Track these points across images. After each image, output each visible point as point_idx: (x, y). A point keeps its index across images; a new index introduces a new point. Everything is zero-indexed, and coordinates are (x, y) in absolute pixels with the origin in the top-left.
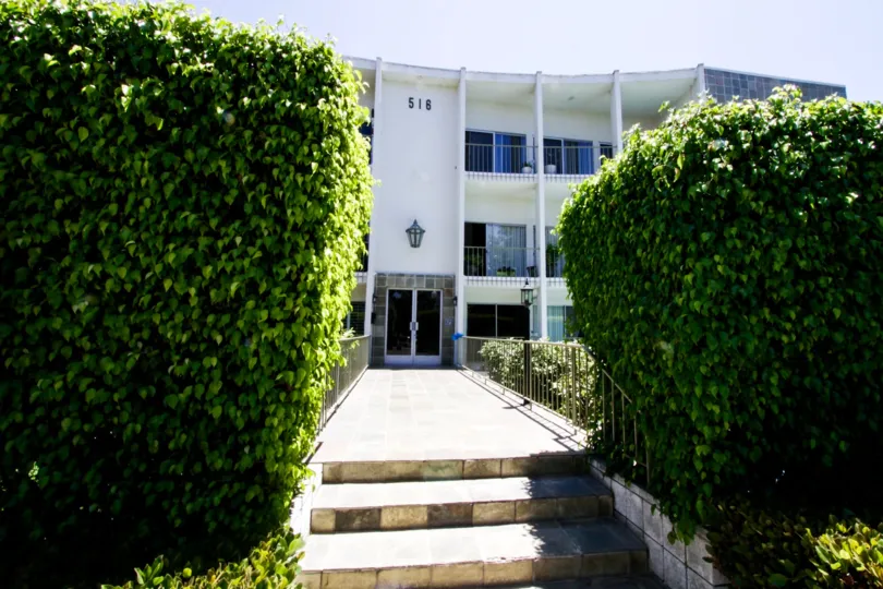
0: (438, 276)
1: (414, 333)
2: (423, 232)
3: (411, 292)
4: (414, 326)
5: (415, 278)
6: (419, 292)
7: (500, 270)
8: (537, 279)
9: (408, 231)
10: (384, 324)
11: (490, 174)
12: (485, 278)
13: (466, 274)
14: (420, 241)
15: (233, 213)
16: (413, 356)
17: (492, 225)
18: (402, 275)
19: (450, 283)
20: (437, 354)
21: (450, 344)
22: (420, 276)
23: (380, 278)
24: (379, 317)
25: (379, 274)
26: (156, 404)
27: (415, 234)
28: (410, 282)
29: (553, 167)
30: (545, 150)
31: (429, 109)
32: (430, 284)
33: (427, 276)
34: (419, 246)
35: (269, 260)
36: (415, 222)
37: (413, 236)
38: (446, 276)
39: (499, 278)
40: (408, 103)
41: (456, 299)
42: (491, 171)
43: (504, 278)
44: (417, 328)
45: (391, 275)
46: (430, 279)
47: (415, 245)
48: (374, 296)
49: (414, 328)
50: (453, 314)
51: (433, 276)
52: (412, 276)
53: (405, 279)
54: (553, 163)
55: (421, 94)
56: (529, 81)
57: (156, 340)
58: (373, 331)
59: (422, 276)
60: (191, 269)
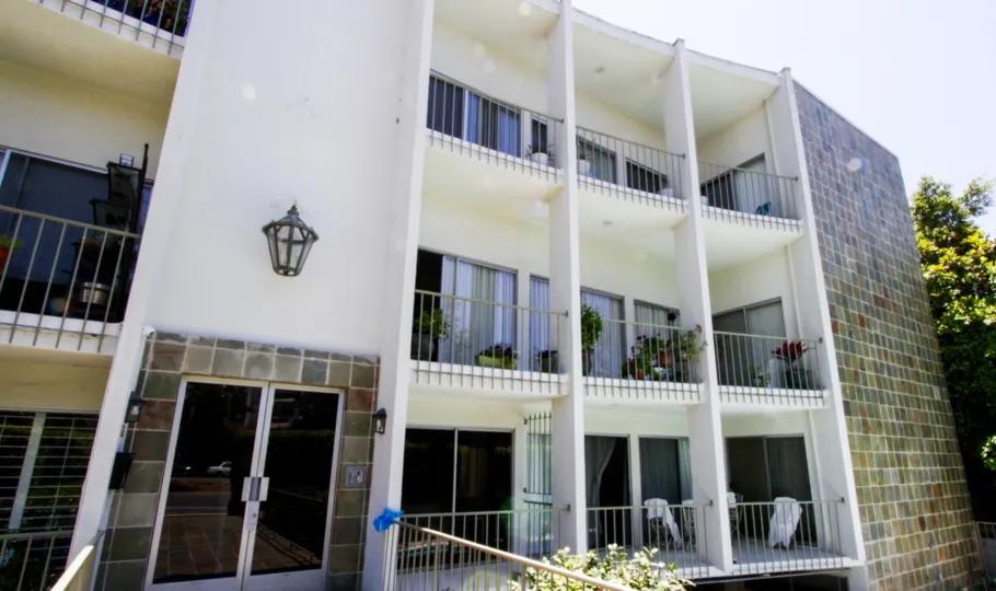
0: (336, 356)
1: (252, 510)
2: (310, 237)
3: (257, 392)
4: (256, 487)
5: (273, 356)
6: (279, 394)
7: (488, 353)
8: (564, 378)
9: (271, 229)
10: (156, 488)
12: (434, 366)
13: (414, 355)
14: (301, 261)
16: (241, 580)
17: (455, 259)
18: (238, 346)
19: (367, 374)
21: (353, 532)
22: (289, 352)
23: (164, 349)
24: (142, 465)
25: (161, 335)
27: (289, 240)
28: (257, 365)
29: (592, 165)
32: (313, 373)
33: (309, 353)
34: (297, 272)
36: (293, 211)
37: (283, 248)
38: (359, 358)
39: (487, 371)
41: (380, 417)
43: (497, 372)
44: (264, 496)
45: (202, 341)
46: (315, 360)
47: (286, 268)
48: (134, 400)
49: (255, 496)
50: (370, 454)
51: (325, 355)
52: (265, 348)
53: (243, 355)
58: (113, 508)
59: (293, 351)
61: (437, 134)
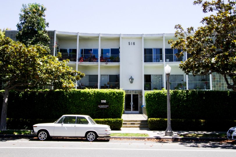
0: (138, 90)
1: (132, 105)
3: (131, 95)
4: (132, 103)
5: (132, 91)
6: (133, 95)
11: (152, 63)
13: (145, 90)
14: (133, 82)
15: (119, 102)
16: (132, 111)
17: (152, 75)
18: (128, 90)
19: (141, 92)
20: (138, 110)
21: (141, 108)
22: (133, 91)
26: (115, 112)
27: (132, 80)
28: (130, 92)
29: (168, 60)
30: (165, 55)
31: (134, 45)
32: (135, 92)
33: (135, 90)
35: (121, 104)
36: (131, 77)
38: (140, 90)
40: (128, 44)
41: (142, 96)
42: (152, 62)
46: (136, 91)
47: (131, 82)
50: (142, 100)
51: (136, 90)
52: (131, 90)
54: (168, 59)
55: (132, 41)
56: (161, 36)
57: (115, 109)
60: (117, 105)
61: (146, 63)
